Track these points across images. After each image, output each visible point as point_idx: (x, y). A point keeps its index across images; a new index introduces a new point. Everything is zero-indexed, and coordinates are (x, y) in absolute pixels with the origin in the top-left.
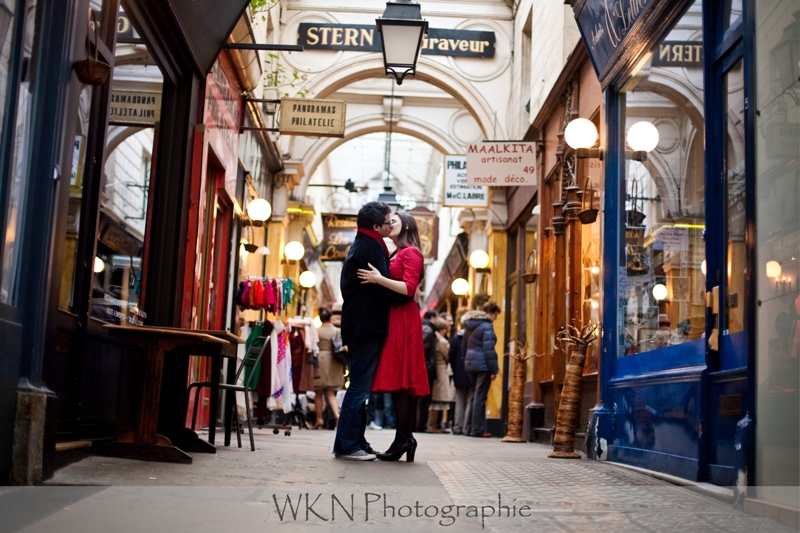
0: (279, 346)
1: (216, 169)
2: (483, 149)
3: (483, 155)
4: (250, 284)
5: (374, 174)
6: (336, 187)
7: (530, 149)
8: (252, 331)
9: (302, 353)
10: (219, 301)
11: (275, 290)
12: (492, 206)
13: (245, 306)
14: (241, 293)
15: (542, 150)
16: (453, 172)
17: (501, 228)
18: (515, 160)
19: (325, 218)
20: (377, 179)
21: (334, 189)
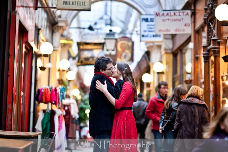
0: (59, 123)
1: (23, 31)
2: (163, 14)
3: (163, 18)
4: (43, 91)
5: (100, 16)
6: (84, 28)
7: (187, 14)
8: (45, 115)
9: (69, 118)
10: (27, 100)
11: (56, 94)
12: (165, 41)
13: (40, 101)
14: (38, 95)
15: (194, 14)
16: (145, 24)
17: (169, 51)
18: (180, 20)
19: (79, 44)
20: (101, 18)
21: (82, 30)
